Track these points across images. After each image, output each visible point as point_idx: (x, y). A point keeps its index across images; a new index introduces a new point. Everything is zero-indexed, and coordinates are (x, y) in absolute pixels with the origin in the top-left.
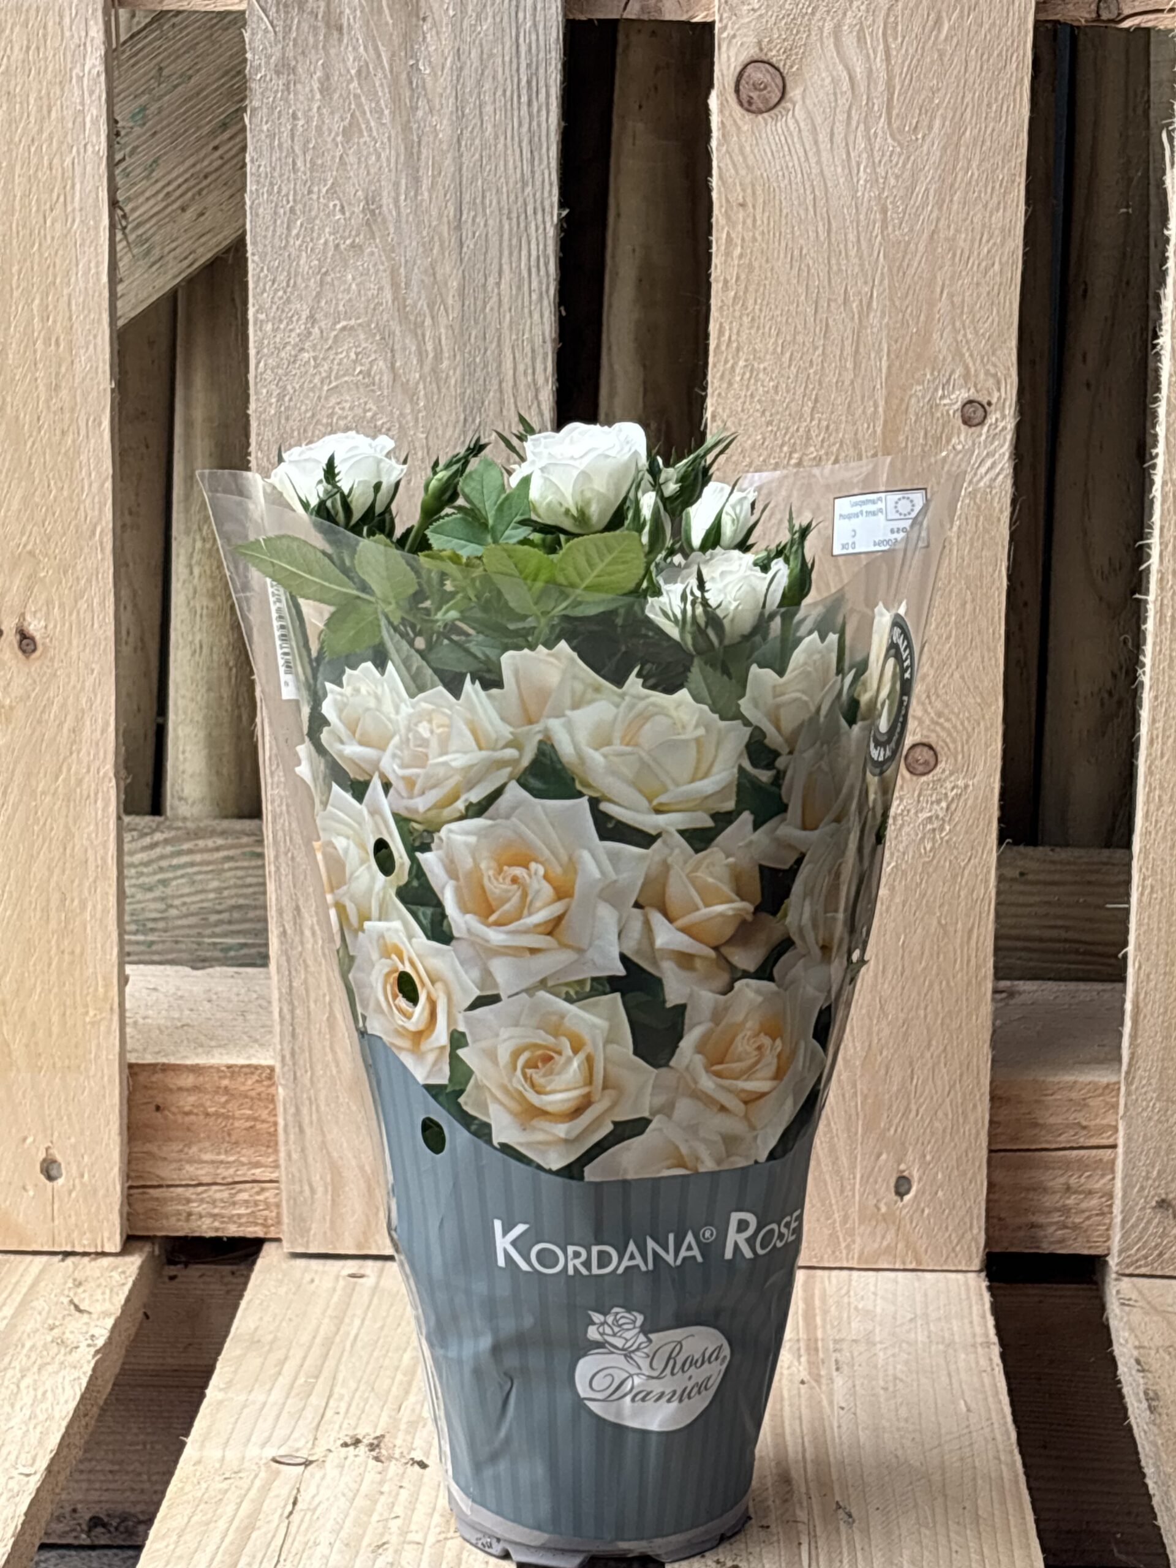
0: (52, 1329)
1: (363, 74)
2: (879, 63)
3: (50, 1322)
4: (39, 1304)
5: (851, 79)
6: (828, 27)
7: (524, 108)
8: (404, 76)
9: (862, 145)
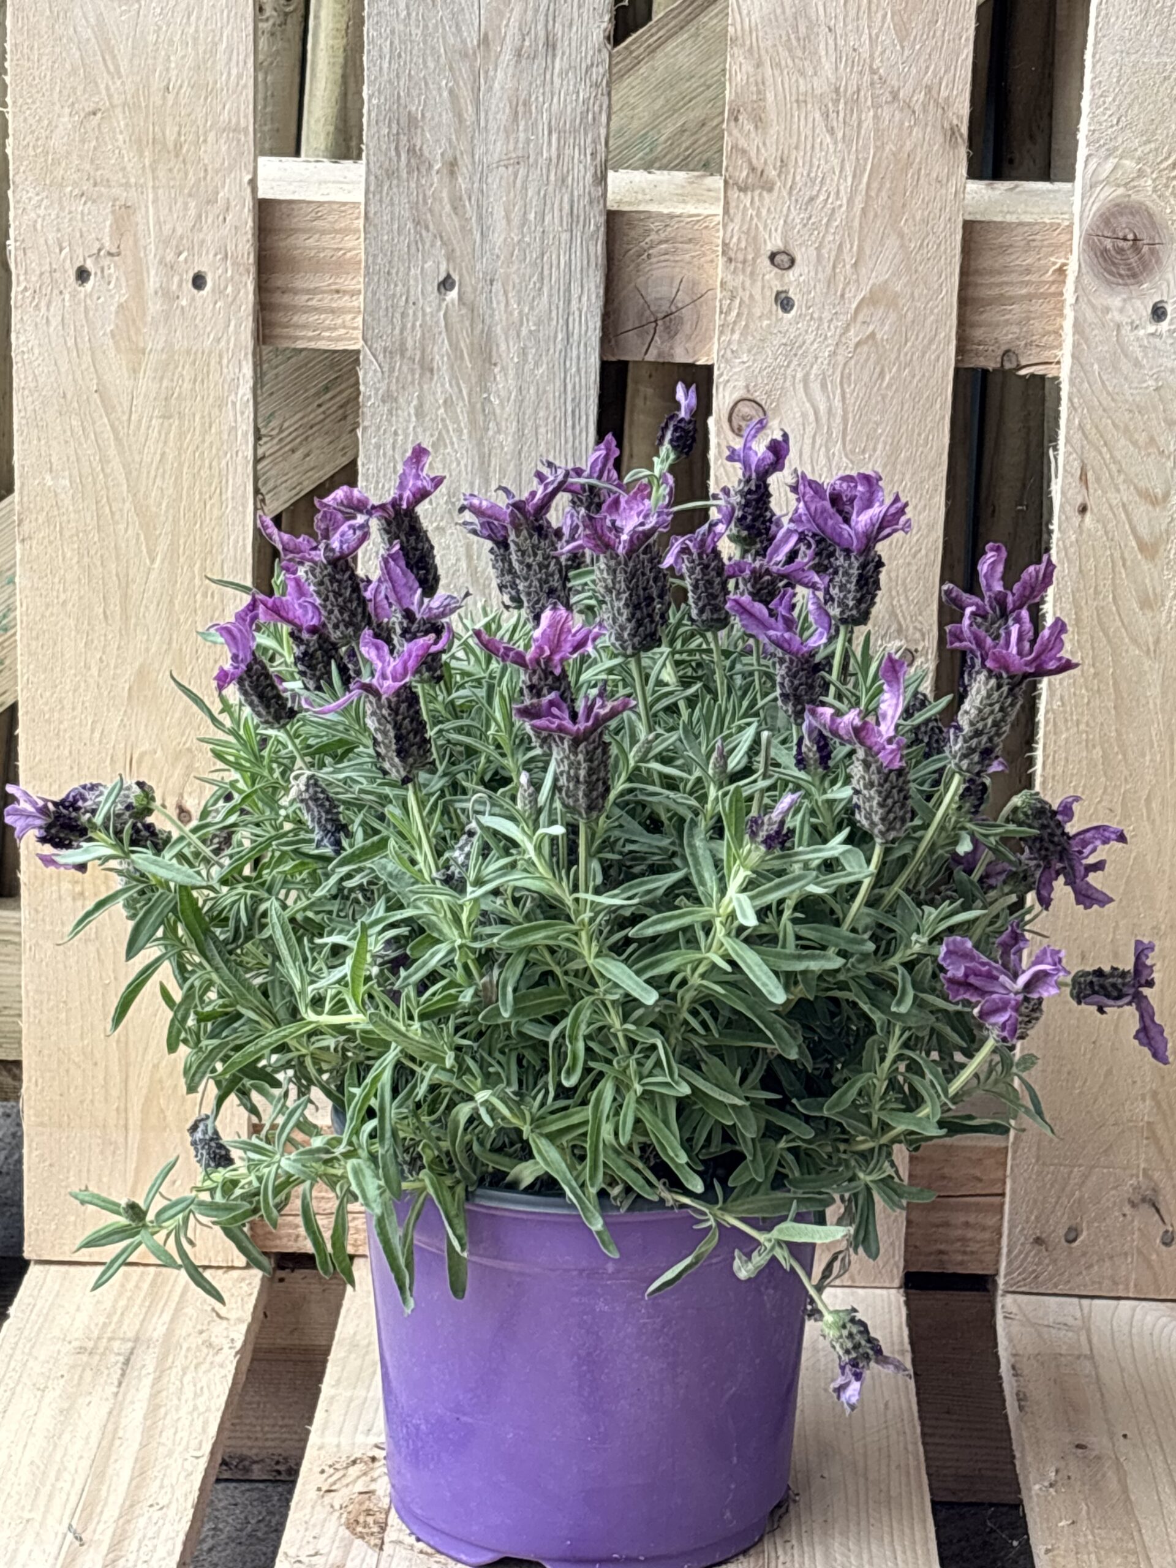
0: (201, 1332)
1: (448, 403)
2: (837, 403)
3: (199, 1327)
4: (189, 1310)
5: (816, 413)
6: (799, 375)
7: (569, 432)
8: (479, 406)
9: (823, 460)
